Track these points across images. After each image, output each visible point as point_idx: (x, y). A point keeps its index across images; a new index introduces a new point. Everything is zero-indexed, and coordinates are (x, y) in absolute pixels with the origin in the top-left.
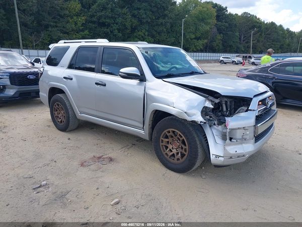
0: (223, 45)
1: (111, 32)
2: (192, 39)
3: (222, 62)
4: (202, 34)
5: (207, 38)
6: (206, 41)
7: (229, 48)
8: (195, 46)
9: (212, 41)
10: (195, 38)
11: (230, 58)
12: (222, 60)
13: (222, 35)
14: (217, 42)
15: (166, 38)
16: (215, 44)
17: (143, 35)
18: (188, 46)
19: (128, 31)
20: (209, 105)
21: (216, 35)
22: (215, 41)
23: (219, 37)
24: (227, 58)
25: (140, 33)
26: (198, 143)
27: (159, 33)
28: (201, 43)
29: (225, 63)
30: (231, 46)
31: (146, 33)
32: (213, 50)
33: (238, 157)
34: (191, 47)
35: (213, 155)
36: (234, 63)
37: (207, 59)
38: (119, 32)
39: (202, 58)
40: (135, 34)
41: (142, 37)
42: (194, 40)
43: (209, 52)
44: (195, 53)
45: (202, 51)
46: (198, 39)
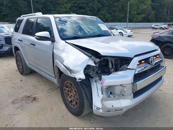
0: (155, 17)
1: (86, 12)
2: (135, 15)
3: (153, 28)
4: (142, 11)
5: (144, 13)
6: (144, 15)
7: (159, 20)
8: (137, 19)
9: (148, 15)
10: (137, 14)
11: (159, 26)
12: (153, 27)
13: (155, 11)
14: (152, 15)
15: (119, 15)
16: (150, 17)
17: (104, 13)
18: (133, 19)
19: (96, 11)
20: (92, 63)
21: (151, 12)
22: (150, 15)
23: (153, 12)
24: (157, 25)
25: (102, 12)
26: (84, 95)
27: (115, 12)
28: (140, 17)
29: (156, 29)
30: (161, 18)
31: (106, 12)
32: (149, 21)
33: (116, 110)
34: (134, 19)
35: (95, 106)
36: (161, 28)
37: (145, 26)
38: (90, 12)
39: (141, 26)
40: (100, 13)
41: (104, 14)
42: (136, 15)
43: (146, 22)
44: (137, 23)
45: (141, 22)
46: (139, 14)
